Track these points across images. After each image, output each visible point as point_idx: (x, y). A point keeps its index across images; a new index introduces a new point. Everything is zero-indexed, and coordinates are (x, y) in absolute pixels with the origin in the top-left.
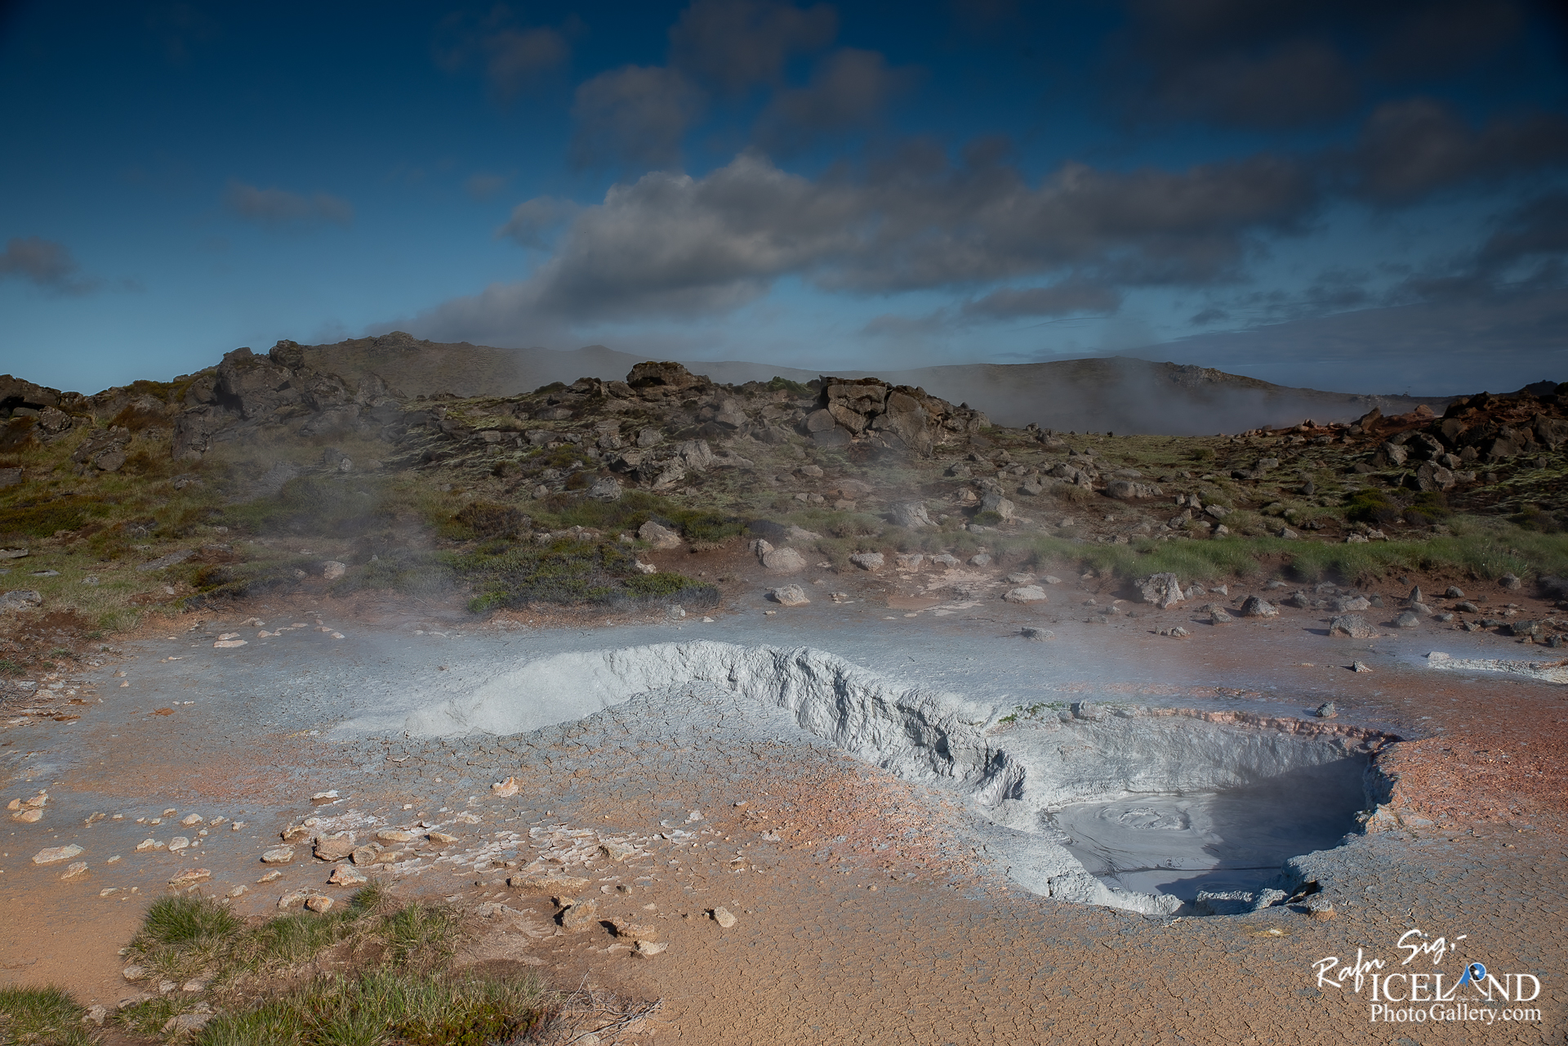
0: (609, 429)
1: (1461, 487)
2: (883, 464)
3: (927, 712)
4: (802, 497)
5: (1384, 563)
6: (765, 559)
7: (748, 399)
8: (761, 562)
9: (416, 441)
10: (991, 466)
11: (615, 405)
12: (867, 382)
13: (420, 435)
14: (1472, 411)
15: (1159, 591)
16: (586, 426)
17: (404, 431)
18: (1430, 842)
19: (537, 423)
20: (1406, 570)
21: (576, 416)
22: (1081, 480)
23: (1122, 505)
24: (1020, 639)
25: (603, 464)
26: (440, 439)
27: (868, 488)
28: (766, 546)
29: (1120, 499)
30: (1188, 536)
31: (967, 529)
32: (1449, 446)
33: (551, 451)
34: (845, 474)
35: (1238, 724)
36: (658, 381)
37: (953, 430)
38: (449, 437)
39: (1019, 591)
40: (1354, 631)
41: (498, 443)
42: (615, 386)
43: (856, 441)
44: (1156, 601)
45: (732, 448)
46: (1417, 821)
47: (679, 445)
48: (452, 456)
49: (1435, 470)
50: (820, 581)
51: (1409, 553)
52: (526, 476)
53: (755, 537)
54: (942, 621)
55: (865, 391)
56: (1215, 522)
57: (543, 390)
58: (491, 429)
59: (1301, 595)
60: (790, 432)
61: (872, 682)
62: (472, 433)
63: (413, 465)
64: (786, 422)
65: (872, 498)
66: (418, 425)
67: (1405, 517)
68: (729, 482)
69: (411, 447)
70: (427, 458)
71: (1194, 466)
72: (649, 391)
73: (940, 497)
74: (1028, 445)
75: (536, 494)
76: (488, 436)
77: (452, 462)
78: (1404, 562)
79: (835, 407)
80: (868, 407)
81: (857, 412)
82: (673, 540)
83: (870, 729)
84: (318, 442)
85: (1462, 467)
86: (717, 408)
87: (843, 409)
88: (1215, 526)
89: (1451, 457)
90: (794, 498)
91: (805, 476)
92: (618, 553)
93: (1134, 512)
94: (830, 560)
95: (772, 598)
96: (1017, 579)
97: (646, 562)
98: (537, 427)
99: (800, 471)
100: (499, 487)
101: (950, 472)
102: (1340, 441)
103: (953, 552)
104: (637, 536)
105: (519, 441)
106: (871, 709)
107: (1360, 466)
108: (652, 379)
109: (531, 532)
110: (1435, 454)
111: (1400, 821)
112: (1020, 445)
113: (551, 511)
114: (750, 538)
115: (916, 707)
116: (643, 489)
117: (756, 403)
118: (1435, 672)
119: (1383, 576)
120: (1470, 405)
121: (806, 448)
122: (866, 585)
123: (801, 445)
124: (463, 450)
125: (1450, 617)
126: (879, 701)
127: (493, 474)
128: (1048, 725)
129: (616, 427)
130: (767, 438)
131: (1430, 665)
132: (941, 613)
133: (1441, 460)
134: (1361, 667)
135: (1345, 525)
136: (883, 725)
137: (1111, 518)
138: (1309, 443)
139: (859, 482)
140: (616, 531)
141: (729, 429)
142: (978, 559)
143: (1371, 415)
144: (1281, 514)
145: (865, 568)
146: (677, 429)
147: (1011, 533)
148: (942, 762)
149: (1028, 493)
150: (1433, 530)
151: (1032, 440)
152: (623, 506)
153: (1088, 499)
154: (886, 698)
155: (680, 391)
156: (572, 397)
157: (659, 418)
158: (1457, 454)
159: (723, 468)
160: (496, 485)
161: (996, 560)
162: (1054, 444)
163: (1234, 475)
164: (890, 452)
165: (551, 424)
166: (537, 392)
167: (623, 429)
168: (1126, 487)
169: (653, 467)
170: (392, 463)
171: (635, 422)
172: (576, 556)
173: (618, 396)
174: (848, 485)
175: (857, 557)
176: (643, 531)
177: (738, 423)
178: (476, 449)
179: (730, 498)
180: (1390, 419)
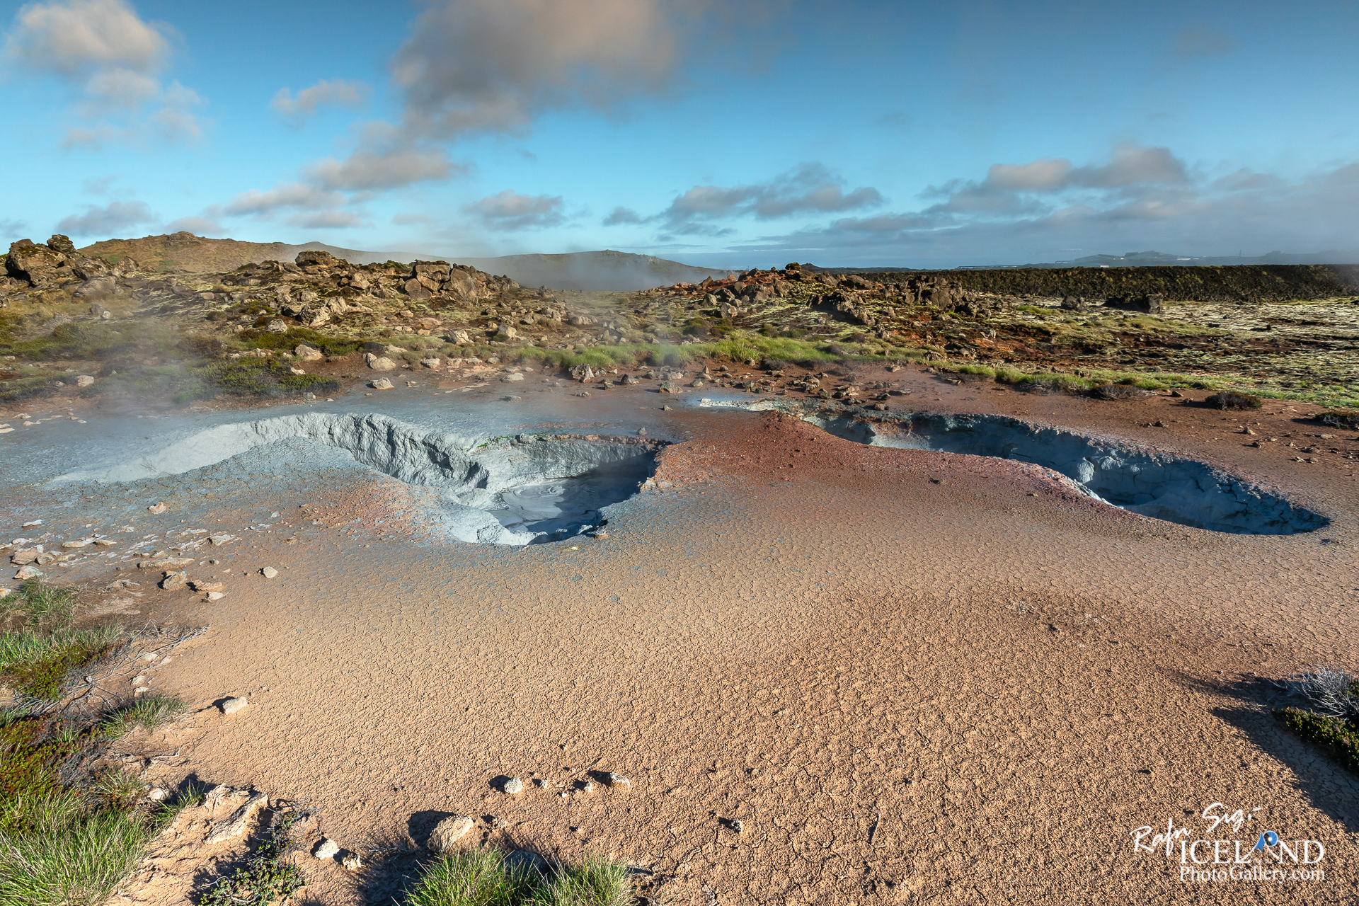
0: (284, 290)
1: (740, 316)
2: (448, 309)
3: (438, 445)
4: (399, 328)
5: (694, 355)
6: (371, 364)
7: (371, 273)
8: (369, 366)
9: (156, 299)
10: (509, 309)
11: (287, 277)
12: (438, 263)
13: (159, 296)
14: (750, 277)
15: (580, 373)
16: (269, 289)
17: (148, 293)
18: (668, 494)
19: (238, 287)
20: (704, 358)
21: (263, 284)
22: (555, 315)
23: (575, 328)
24: (503, 402)
25: (279, 312)
26: (172, 298)
27: (439, 323)
28: (372, 356)
29: (575, 325)
30: (604, 344)
31: (489, 344)
32: (739, 296)
33: (246, 304)
34: (426, 315)
35: (600, 441)
36: (315, 263)
37: (493, 290)
38: (179, 296)
39: (510, 376)
40: (670, 390)
41: (213, 300)
42: (288, 265)
43: (434, 297)
44: (579, 378)
45: (360, 302)
46: (665, 484)
47: (326, 300)
48: (181, 308)
49: (728, 307)
50: (402, 375)
51: (706, 350)
52: (230, 319)
53: (366, 352)
54: (464, 395)
55: (437, 268)
56: (620, 335)
57: (243, 268)
58: (207, 291)
59: (652, 373)
60: (395, 292)
61: (408, 431)
62: (194, 294)
63: (155, 314)
64: (393, 286)
65: (441, 328)
66: (158, 289)
67: (711, 331)
68: (357, 321)
69: (153, 303)
70: (164, 310)
71: (617, 307)
72: (309, 268)
73: (478, 327)
74: (534, 297)
75: (236, 330)
76: (205, 296)
77: (181, 312)
78: (703, 354)
79: (422, 278)
80: (440, 277)
81: (434, 280)
82: (317, 355)
83: (408, 455)
84: (87, 300)
85: (742, 306)
86: (350, 278)
87: (425, 279)
88: (619, 338)
89: (737, 301)
90: (394, 330)
91: (403, 317)
92: (279, 364)
93: (580, 332)
94: (409, 363)
95: (371, 386)
96: (510, 370)
97: (298, 368)
98: (238, 290)
99: (399, 314)
100: (211, 326)
101: (485, 313)
102: (691, 293)
103: (478, 356)
104: (294, 353)
105: (226, 299)
106: (409, 445)
107: (696, 306)
108: (311, 261)
109: (226, 353)
110: (730, 299)
111: (657, 485)
112: (529, 298)
113: (242, 340)
114: (363, 353)
115: (433, 442)
116: (304, 326)
117: (376, 275)
118: (703, 409)
119: (692, 361)
120: (748, 275)
121: (404, 301)
122: (428, 376)
123: (401, 299)
124: (189, 304)
125: (718, 381)
126: (412, 440)
127: (207, 318)
128: (505, 448)
129: (288, 290)
130: (382, 295)
131: (701, 405)
132: (464, 391)
133: (733, 303)
134: (667, 408)
135: (683, 336)
136: (416, 453)
137: (568, 336)
138: (676, 295)
139: (434, 319)
140: (280, 351)
141: (358, 291)
142: (491, 360)
143: (707, 280)
144: (653, 331)
145: (429, 367)
146: (326, 291)
147: (514, 345)
148: (447, 471)
149: (526, 323)
150: (723, 337)
151: (536, 295)
152: (288, 336)
153: (557, 326)
154: (417, 439)
155: (329, 269)
156: (260, 271)
157: (315, 284)
158: (741, 299)
159: (353, 313)
160: (208, 325)
161: (501, 360)
162: (548, 297)
163: (636, 312)
164: (453, 302)
165: (247, 288)
166: (239, 269)
167: (293, 290)
168: (577, 319)
169: (309, 313)
170: (140, 313)
171: (300, 286)
172: (253, 367)
173: (290, 271)
174: (427, 321)
175: (425, 361)
176: (298, 350)
177: (364, 287)
178: (197, 303)
179: (357, 330)
180: (716, 282)
